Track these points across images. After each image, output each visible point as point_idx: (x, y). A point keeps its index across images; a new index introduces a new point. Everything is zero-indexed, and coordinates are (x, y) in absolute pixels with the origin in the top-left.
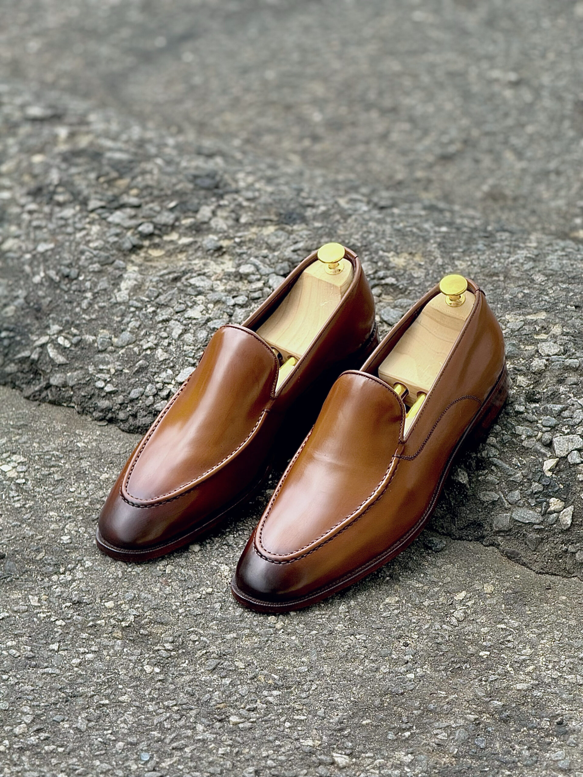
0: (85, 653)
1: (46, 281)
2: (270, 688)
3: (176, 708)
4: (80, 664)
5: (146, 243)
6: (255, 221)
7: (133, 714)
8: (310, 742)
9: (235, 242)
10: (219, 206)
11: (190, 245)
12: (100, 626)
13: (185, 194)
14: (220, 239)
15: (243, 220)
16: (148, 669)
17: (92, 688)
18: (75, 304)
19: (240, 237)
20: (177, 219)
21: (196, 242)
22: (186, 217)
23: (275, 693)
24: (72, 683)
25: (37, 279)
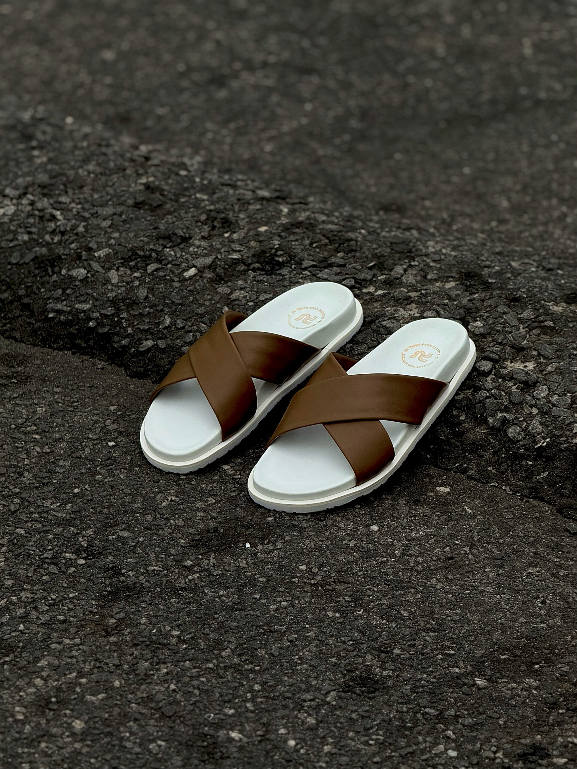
0: (280, 602)
2: (428, 631)
3: (351, 642)
4: (277, 609)
6: (440, 278)
7: (316, 646)
8: (457, 670)
9: (421, 294)
10: (411, 266)
11: (384, 295)
12: (294, 582)
13: (383, 256)
14: (409, 291)
15: (429, 277)
16: (330, 614)
17: (285, 627)
19: (426, 290)
20: (374, 276)
21: (389, 293)
22: (382, 274)
23: (432, 634)
24: (269, 623)
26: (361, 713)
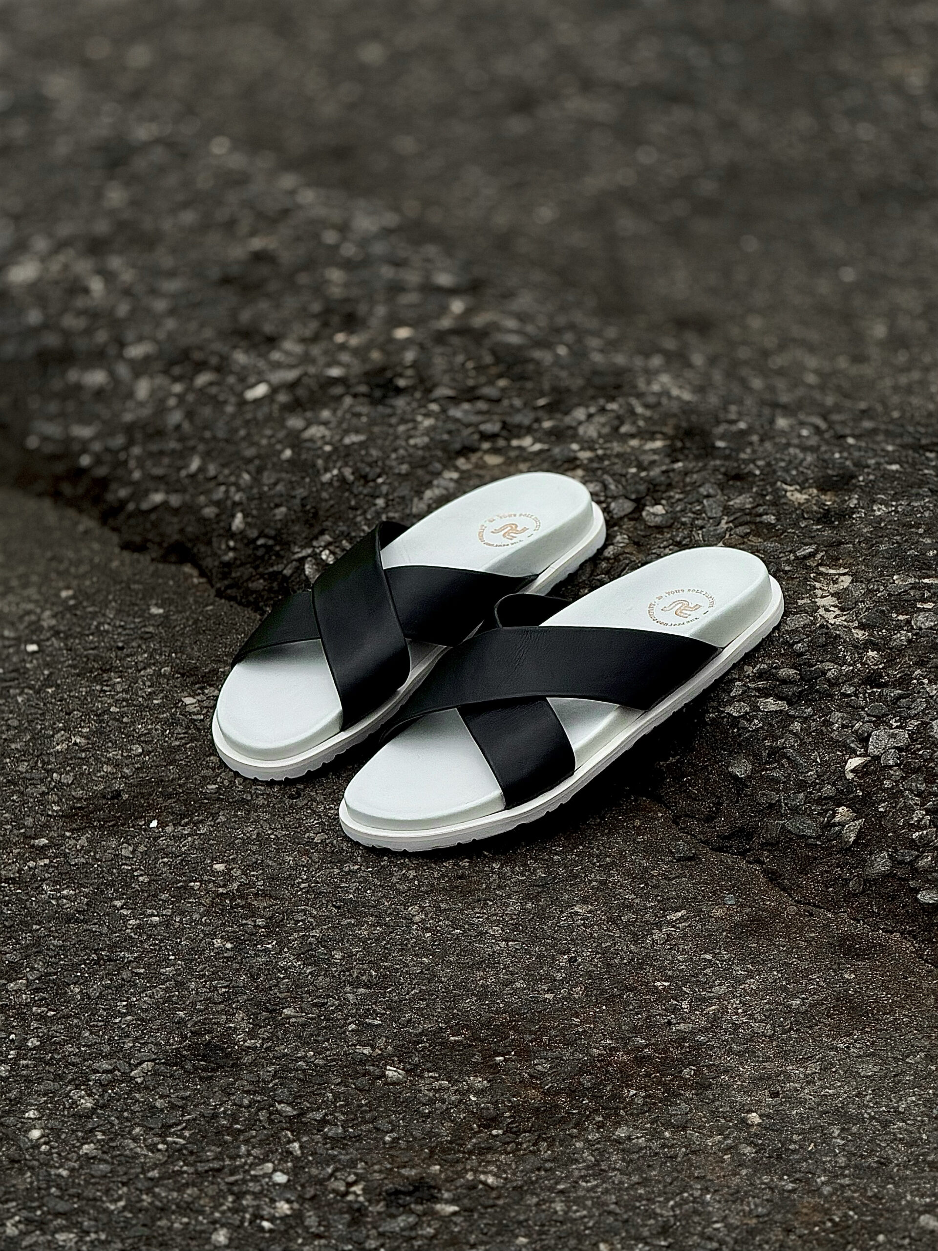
0: (151, 915)
1: (338, 481)
5: (486, 446)
6: (642, 432)
8: (367, 1051)
9: (597, 455)
10: (603, 410)
11: (541, 452)
13: (568, 390)
14: (581, 450)
15: (624, 429)
18: (359, 512)
20: (537, 420)
25: (327, 477)
26: (173, 1100)
